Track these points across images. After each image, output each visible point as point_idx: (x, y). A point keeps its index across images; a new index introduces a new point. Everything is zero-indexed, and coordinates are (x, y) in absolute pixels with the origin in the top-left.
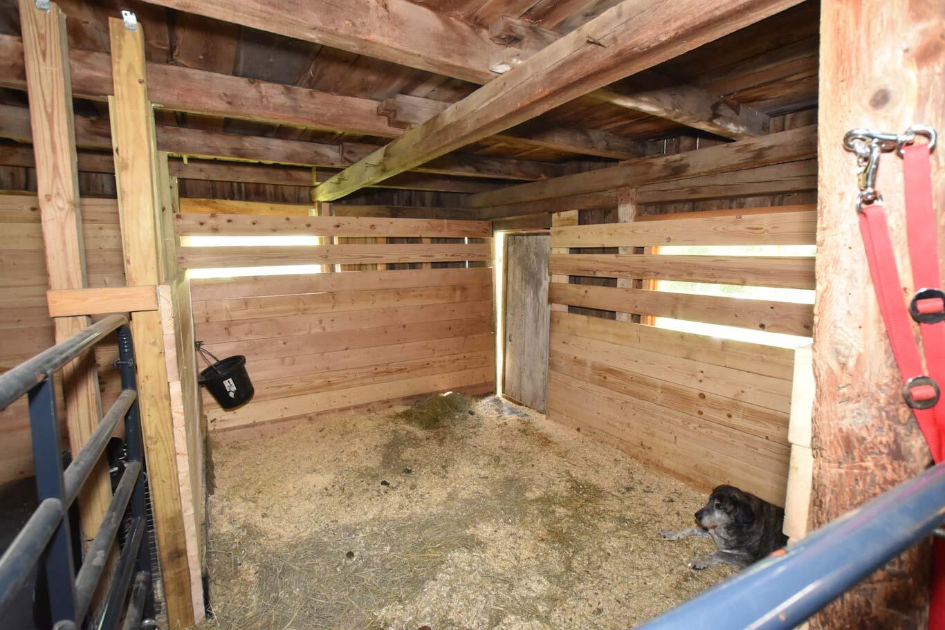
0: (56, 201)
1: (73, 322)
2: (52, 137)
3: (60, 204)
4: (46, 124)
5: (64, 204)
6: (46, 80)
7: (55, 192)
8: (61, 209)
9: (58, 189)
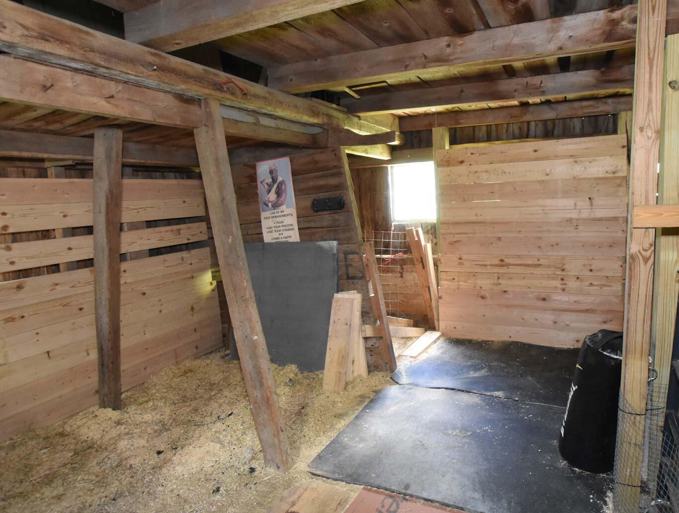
0: (646, 132)
1: (645, 232)
2: (650, 78)
3: (650, 134)
4: (648, 69)
5: (652, 133)
6: (653, 30)
7: (646, 125)
8: (649, 138)
9: (650, 121)
